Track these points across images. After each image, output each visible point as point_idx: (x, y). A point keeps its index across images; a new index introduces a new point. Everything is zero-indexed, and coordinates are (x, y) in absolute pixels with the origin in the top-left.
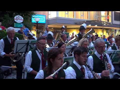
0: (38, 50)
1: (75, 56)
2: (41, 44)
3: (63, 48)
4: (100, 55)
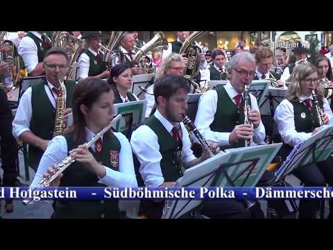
0: (49, 84)
1: (158, 99)
3: (125, 79)
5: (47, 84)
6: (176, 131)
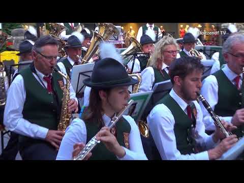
2: (46, 57)
4: (236, 76)
5: (35, 72)
6: (191, 109)
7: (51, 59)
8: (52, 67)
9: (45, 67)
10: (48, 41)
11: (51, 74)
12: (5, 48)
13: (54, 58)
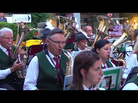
3: (106, 51)
5: (48, 54)
7: (59, 44)
8: (60, 50)
9: (55, 50)
10: (57, 31)
11: (60, 56)
12: (32, 38)
13: (61, 43)
